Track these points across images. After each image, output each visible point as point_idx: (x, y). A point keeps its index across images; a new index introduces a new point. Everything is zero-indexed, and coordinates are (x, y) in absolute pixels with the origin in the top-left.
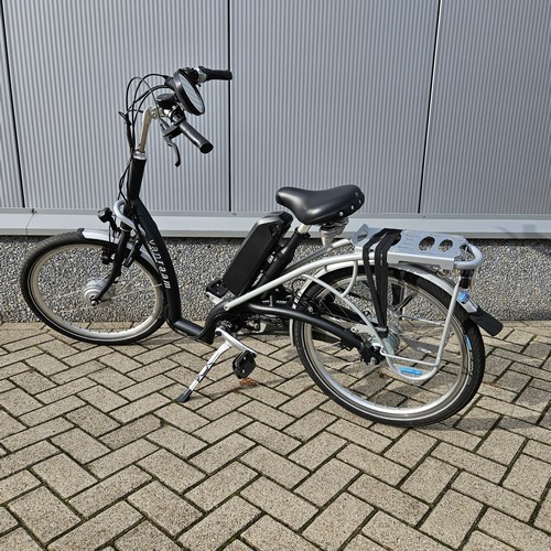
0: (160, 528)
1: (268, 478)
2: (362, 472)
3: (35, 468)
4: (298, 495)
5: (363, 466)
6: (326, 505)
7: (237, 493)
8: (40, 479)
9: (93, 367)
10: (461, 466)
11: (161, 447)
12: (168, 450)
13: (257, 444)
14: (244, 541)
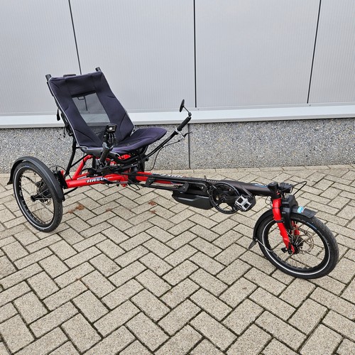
1: (56, 255)
2: (102, 252)
4: (65, 263)
5: (105, 250)
6: (73, 268)
7: (38, 262)
9: (8, 199)
10: (152, 250)
11: (17, 240)
12: (19, 242)
13: (63, 239)
14: (27, 282)
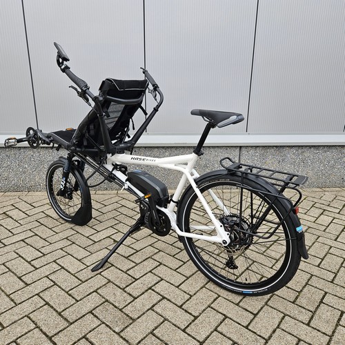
0: (116, 285)
1: (165, 265)
3: (57, 261)
4: (178, 272)
6: (190, 276)
7: (150, 272)
8: (60, 266)
10: (255, 260)
13: (160, 251)
14: (153, 290)
